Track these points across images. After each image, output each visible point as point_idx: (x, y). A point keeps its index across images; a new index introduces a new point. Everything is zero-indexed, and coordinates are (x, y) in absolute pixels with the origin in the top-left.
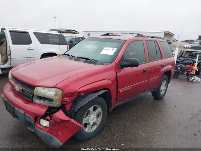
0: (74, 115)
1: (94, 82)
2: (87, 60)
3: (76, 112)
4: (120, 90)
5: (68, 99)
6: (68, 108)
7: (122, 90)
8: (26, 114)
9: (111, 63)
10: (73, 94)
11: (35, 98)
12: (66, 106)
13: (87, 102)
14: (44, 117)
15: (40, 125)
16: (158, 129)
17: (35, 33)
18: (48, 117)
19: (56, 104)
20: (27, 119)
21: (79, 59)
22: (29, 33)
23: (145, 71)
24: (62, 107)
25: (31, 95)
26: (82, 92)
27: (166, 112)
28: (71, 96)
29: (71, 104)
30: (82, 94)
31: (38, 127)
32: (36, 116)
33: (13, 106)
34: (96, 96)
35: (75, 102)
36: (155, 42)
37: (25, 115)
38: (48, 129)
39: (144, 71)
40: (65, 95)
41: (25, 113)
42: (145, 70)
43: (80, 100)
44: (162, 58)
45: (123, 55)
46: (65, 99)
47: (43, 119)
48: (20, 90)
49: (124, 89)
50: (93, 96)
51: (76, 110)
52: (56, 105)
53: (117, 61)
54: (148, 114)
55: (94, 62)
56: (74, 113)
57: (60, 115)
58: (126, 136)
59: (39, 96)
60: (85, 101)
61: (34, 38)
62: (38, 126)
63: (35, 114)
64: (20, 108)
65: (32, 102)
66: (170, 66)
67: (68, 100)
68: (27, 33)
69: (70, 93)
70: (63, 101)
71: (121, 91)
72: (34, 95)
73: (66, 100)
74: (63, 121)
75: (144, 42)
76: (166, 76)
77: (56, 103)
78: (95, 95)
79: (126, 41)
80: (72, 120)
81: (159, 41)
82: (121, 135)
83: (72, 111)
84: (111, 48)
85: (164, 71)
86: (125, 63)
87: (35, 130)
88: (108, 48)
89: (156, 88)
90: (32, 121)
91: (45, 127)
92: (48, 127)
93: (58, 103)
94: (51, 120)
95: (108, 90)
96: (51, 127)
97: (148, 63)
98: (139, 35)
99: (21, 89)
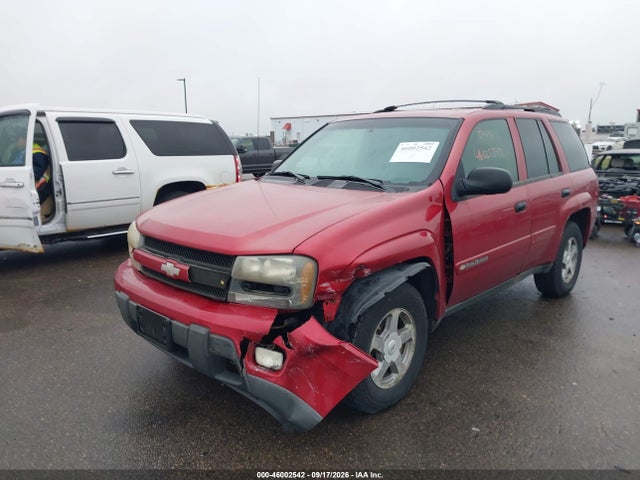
0: (347, 332)
1: (396, 238)
2: (353, 182)
3: (353, 324)
4: (460, 265)
5: (332, 286)
6: (329, 311)
7: (464, 264)
8: (212, 335)
9: (430, 185)
10: (344, 270)
11: (234, 289)
12: (325, 306)
13: (381, 295)
14: (267, 341)
15: (256, 364)
16: (575, 384)
17: (133, 123)
18: (279, 341)
19: (301, 300)
20: (218, 350)
21: (324, 181)
22: (117, 124)
23: (521, 209)
24: (315, 311)
25: (222, 283)
26: (366, 265)
27: (585, 335)
28: (340, 276)
29: (338, 301)
30: (367, 272)
31: (251, 372)
32: (245, 338)
33: (168, 319)
34: (403, 280)
35: (347, 297)
36: (540, 123)
37: (209, 339)
38: (280, 375)
39: (518, 209)
40: (323, 275)
41: (209, 333)
42: (521, 205)
43: (360, 292)
44: (560, 169)
45: (460, 160)
46: (324, 285)
47: (264, 347)
48: (182, 271)
49: (478, 258)
50: (394, 281)
51: (354, 319)
52: (299, 303)
53: (445, 178)
54: (531, 342)
55: (378, 187)
56: (347, 326)
57: (312, 332)
58: (478, 405)
59: (246, 282)
60: (376, 293)
61: (132, 138)
62: (252, 367)
63: (241, 332)
64: (189, 320)
65: (226, 302)
66: (586, 196)
67: (330, 290)
68: (112, 123)
69: (336, 268)
70: (319, 292)
71: (462, 268)
72: (232, 281)
73: (326, 287)
74: (321, 349)
75: (511, 122)
76: (574, 226)
77: (301, 297)
78: (400, 278)
79: (464, 119)
80: (347, 346)
81: (550, 121)
82: (464, 404)
83: (341, 321)
84: (421, 144)
85: (571, 209)
86: (471, 183)
87: (243, 379)
88: (411, 144)
89: (549, 263)
90: (234, 354)
91: (272, 369)
92: (279, 368)
93: (304, 299)
94: (289, 346)
95: (429, 263)
96: (289, 367)
97: (525, 184)
98: (493, 105)
99: (187, 268)
